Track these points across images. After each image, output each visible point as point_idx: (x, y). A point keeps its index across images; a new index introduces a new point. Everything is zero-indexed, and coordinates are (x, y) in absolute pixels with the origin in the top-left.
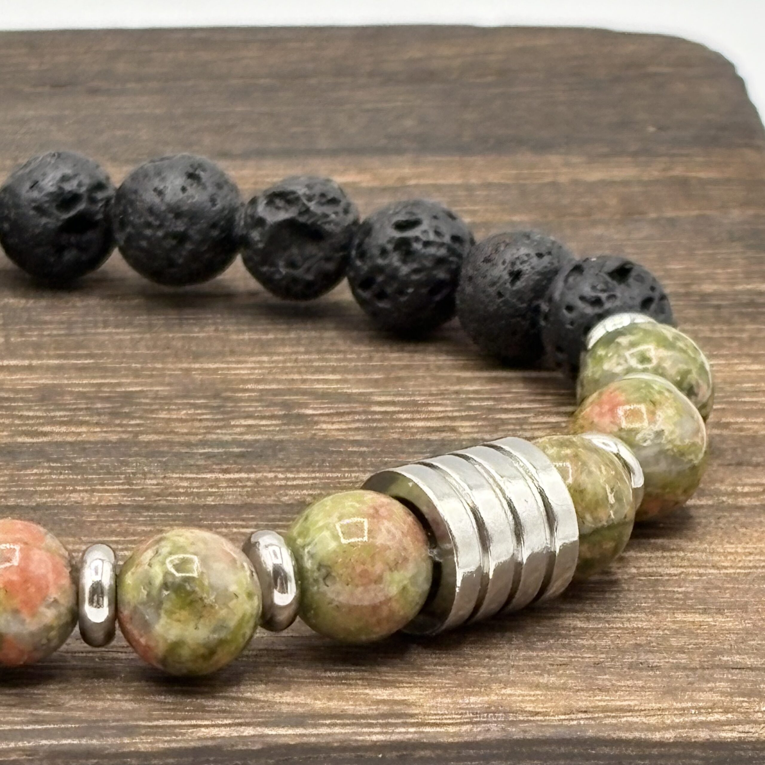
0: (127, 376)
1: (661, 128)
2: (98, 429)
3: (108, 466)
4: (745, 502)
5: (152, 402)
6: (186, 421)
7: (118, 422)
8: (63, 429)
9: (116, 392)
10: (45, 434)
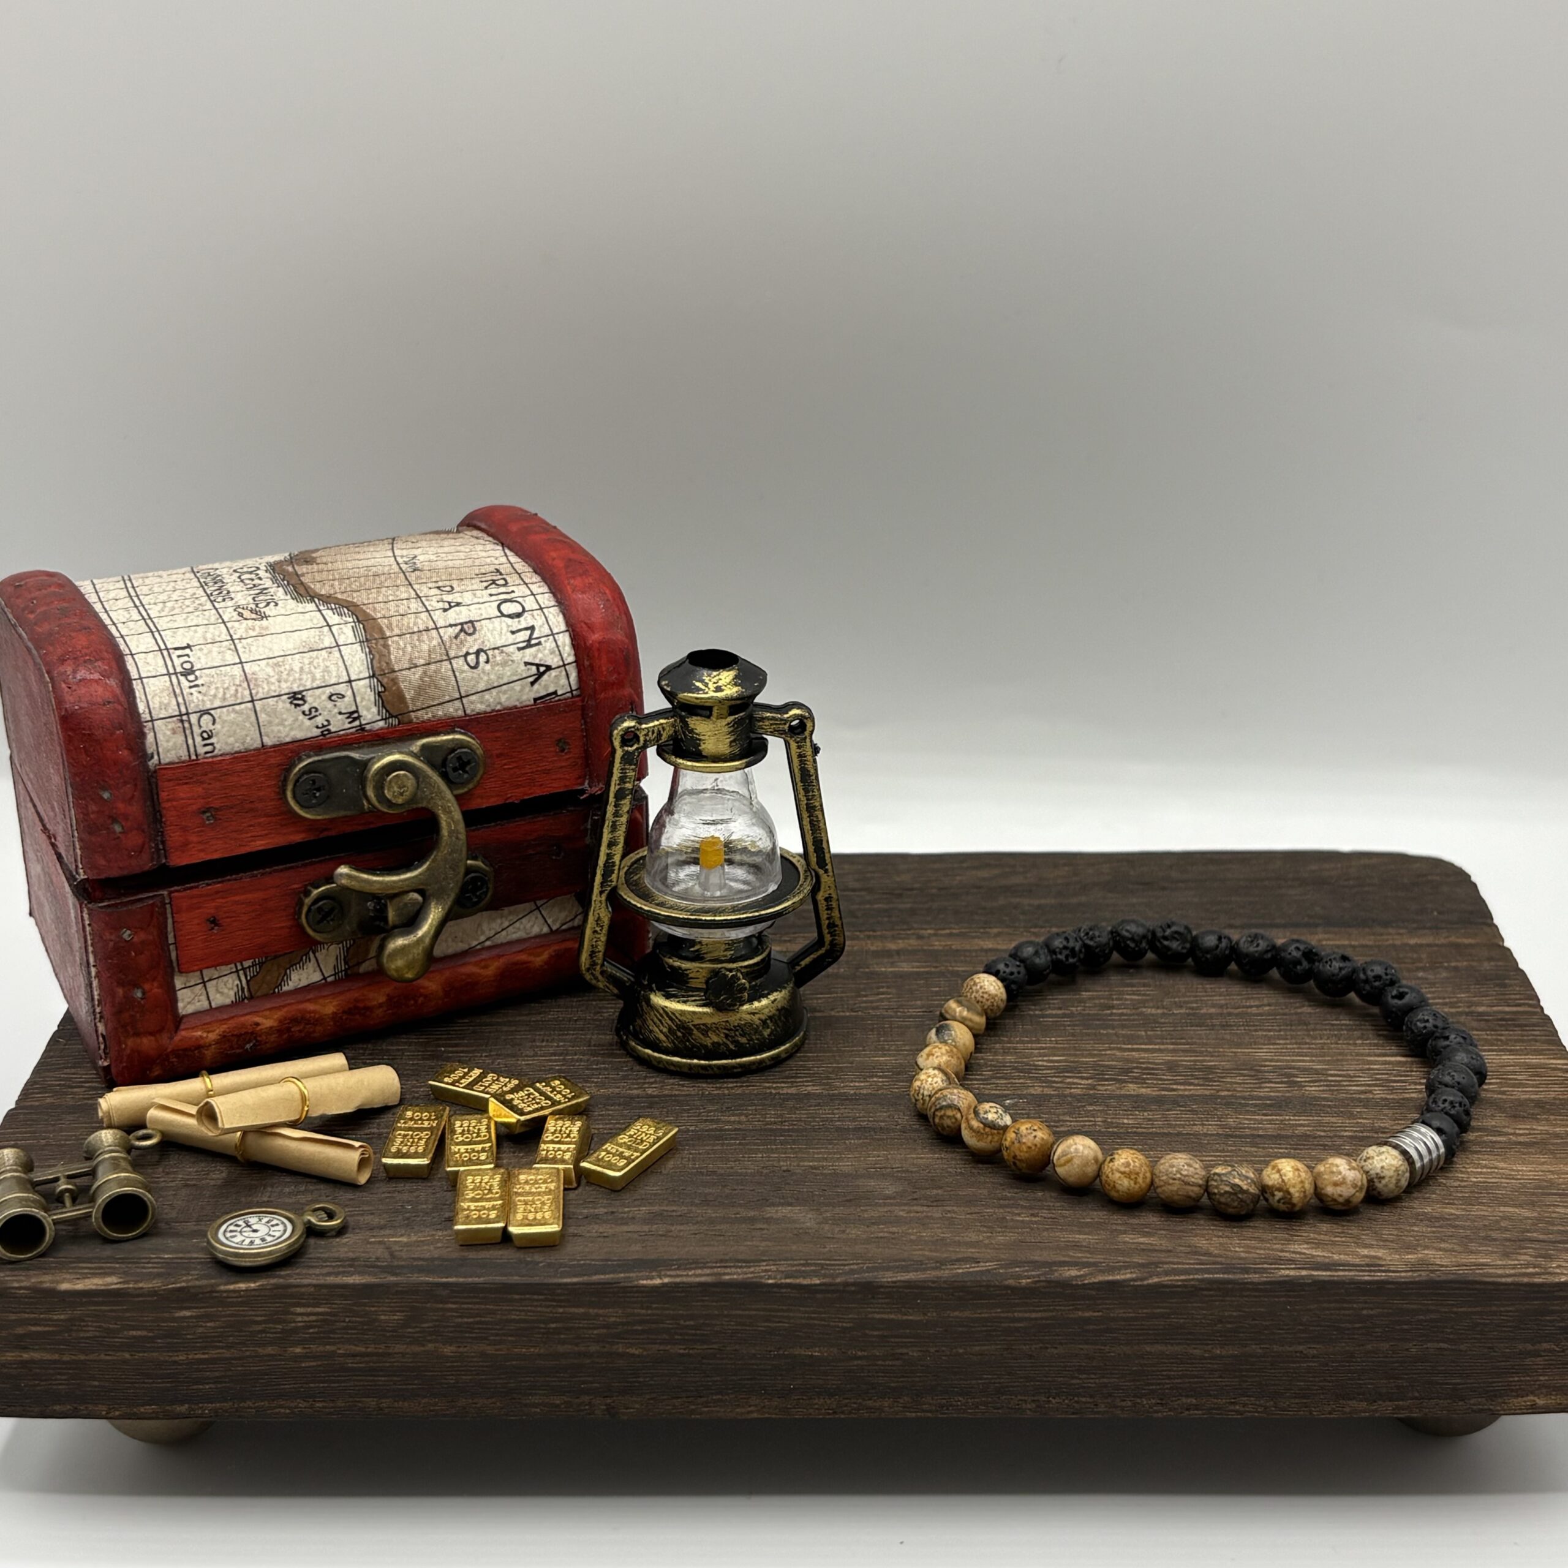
1: (1439, 913)
4: (1521, 1139)
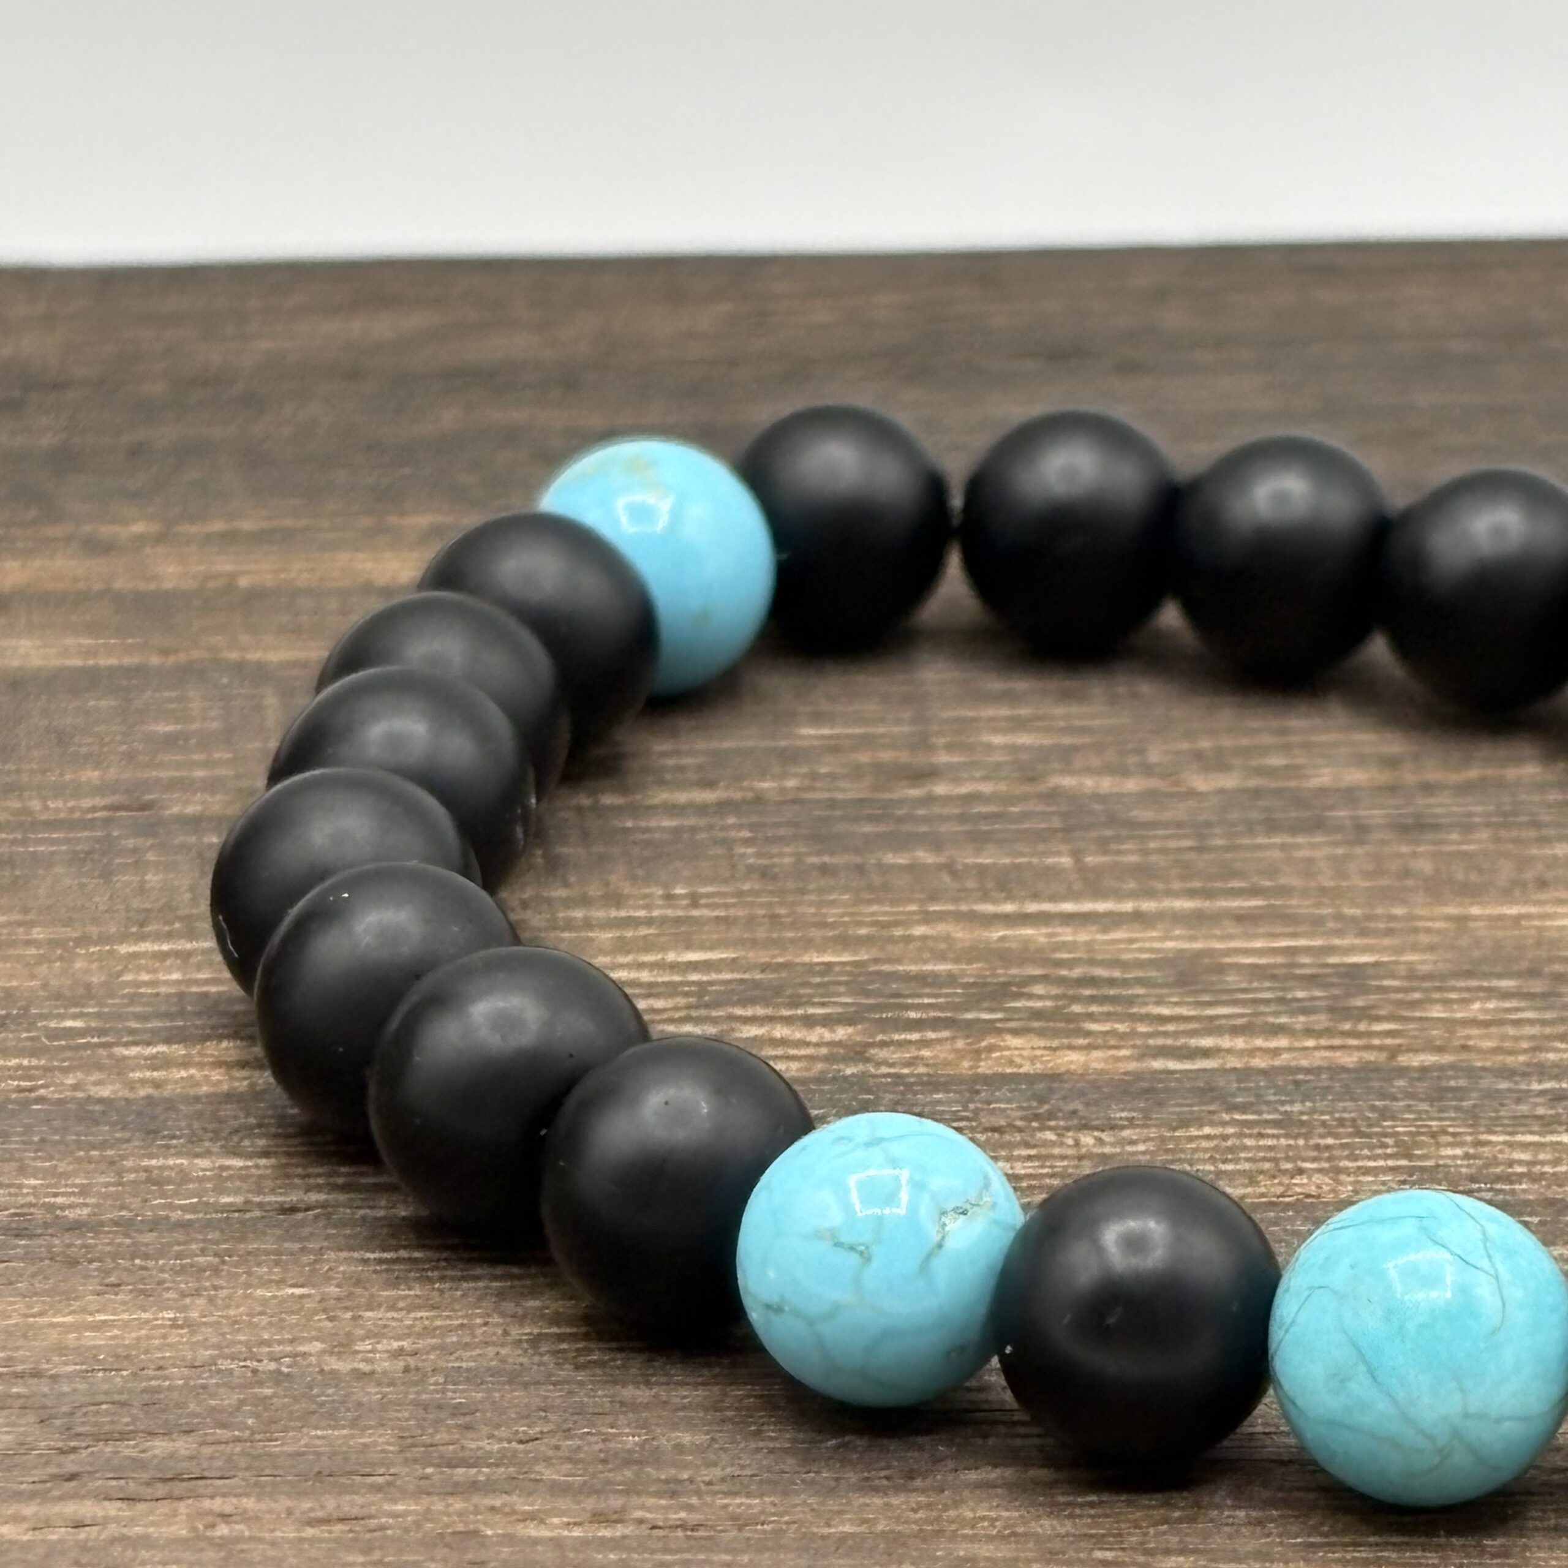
0: (1339, 933)
2: (1311, 1043)
3: (1354, 1120)
5: (1406, 984)
6: (1487, 1024)
7: (1347, 1026)
8: (1240, 1043)
9: (1328, 965)
10: (1206, 1053)
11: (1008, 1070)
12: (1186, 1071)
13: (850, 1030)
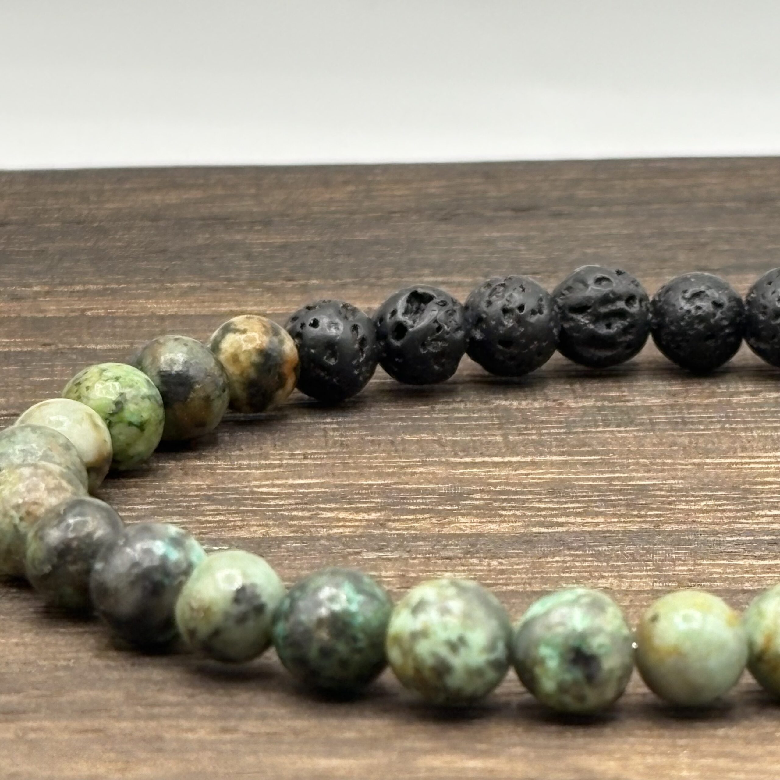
11: (458, 532)
12: (549, 533)
13: (379, 514)
